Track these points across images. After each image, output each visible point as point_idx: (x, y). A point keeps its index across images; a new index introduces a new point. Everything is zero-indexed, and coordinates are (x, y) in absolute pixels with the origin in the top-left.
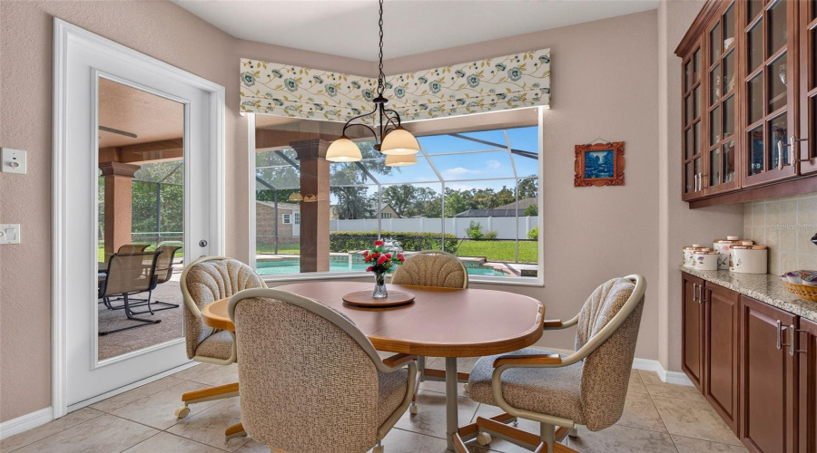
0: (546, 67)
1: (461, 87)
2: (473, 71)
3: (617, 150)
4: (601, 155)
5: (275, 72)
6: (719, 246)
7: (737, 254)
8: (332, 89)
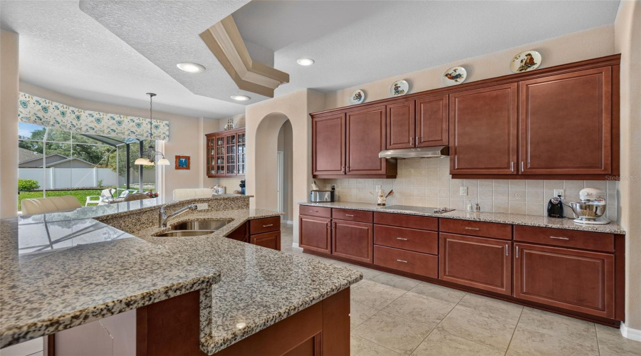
0: (167, 128)
1: (133, 126)
2: (138, 121)
3: (188, 158)
4: (184, 160)
5: (37, 101)
6: (215, 187)
7: (220, 189)
8: (63, 114)
